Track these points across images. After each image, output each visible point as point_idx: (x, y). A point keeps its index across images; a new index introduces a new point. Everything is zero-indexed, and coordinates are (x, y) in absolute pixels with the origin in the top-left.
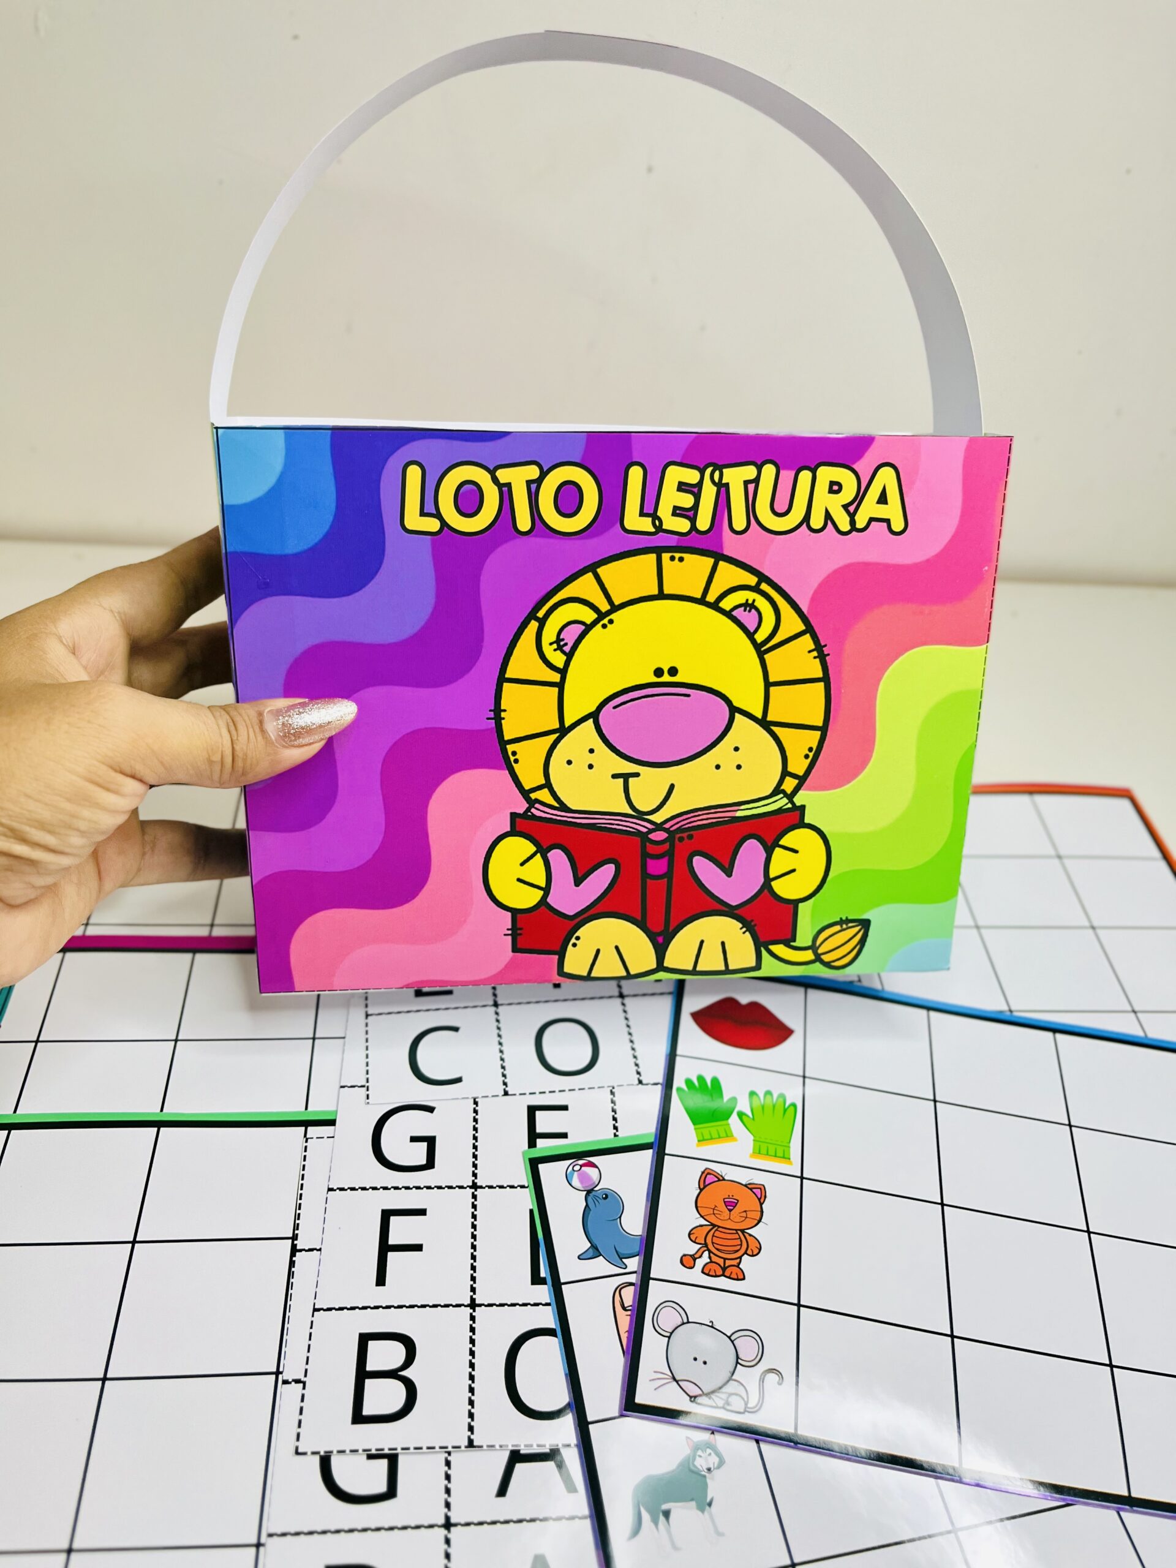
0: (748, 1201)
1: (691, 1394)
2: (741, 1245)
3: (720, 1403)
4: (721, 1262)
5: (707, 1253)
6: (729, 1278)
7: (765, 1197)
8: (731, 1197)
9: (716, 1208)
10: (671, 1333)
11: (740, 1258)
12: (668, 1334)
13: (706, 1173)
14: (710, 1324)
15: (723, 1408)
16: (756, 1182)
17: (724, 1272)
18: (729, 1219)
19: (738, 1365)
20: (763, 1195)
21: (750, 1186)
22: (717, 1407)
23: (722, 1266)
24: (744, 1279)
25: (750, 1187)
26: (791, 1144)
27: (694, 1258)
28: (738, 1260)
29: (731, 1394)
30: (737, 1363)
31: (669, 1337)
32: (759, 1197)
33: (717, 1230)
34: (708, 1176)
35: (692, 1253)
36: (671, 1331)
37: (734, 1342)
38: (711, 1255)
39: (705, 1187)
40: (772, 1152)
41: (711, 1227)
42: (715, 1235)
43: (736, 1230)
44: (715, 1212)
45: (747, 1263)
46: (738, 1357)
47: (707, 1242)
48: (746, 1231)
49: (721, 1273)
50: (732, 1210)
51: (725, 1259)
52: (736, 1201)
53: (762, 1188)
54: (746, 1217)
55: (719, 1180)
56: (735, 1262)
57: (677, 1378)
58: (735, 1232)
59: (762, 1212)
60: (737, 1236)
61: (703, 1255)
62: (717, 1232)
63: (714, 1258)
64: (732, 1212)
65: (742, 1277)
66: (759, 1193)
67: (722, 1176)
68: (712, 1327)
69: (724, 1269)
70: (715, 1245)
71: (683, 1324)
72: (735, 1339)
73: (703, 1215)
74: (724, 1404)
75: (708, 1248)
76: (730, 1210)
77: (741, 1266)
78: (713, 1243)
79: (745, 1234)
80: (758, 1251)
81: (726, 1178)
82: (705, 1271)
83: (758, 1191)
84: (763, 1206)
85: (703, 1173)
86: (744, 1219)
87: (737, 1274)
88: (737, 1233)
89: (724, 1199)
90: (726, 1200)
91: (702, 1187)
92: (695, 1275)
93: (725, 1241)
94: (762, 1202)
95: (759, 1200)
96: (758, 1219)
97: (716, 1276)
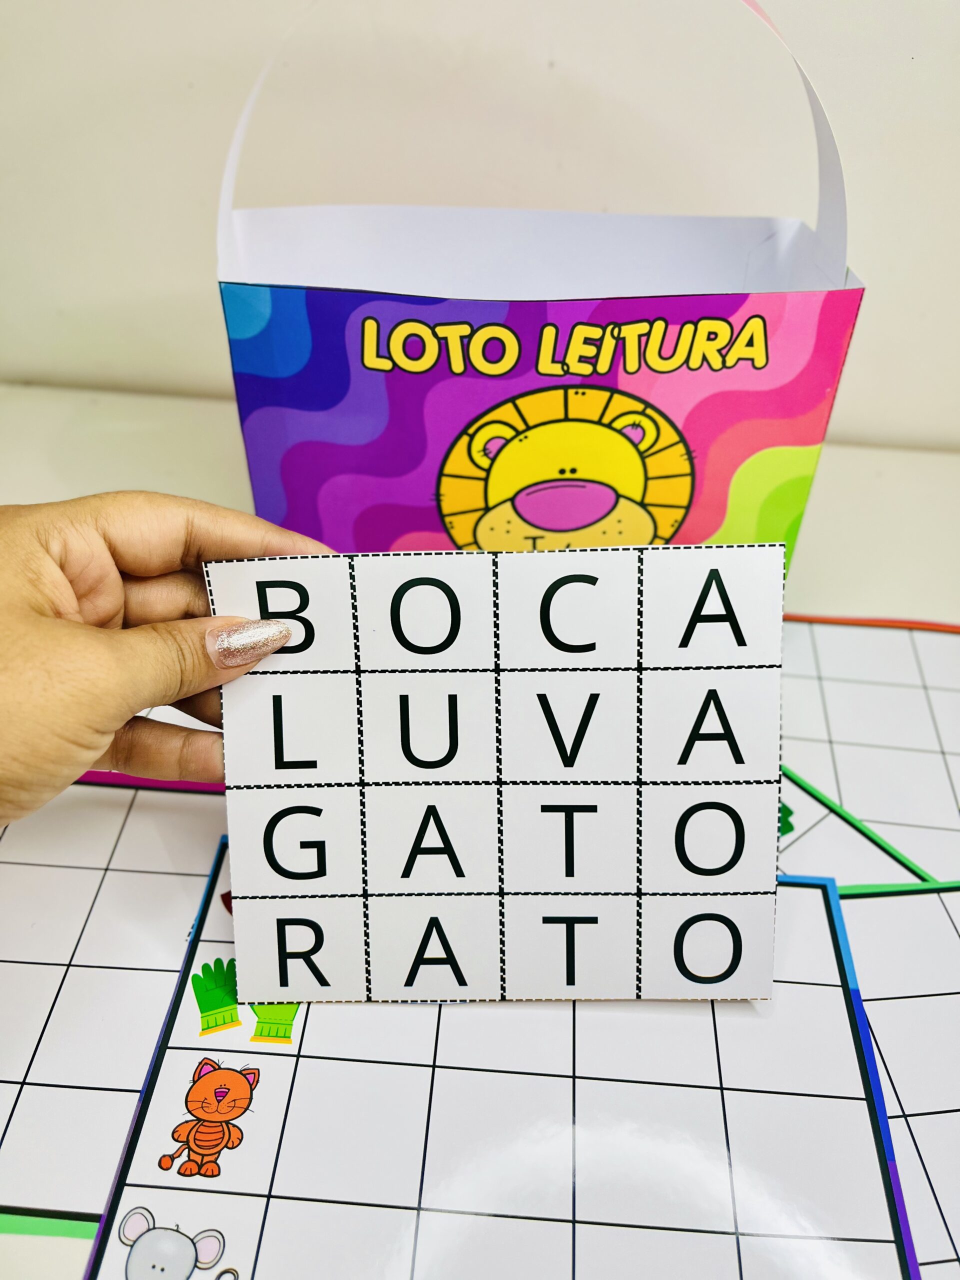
5: (187, 1151)
12: (131, 1243)
16: (251, 1068)
17: (199, 1170)
19: (196, 1269)
25: (244, 1073)
26: (294, 1022)
28: (217, 1155)
32: (251, 1083)
34: (205, 1066)
37: (197, 1245)
38: (191, 1152)
40: (273, 1033)
45: (225, 1158)
49: (196, 1171)
54: (234, 1107)
61: (182, 1154)
64: (220, 1103)
65: (217, 1173)
67: (218, 1065)
72: (198, 1242)
75: (188, 1145)
80: (239, 1142)
81: (222, 1066)
83: (251, 1077)
86: (231, 1109)
87: (212, 1170)
91: (196, 1079)
93: (208, 1136)
94: (253, 1087)
95: (251, 1085)
96: (246, 1107)
97: (191, 1175)
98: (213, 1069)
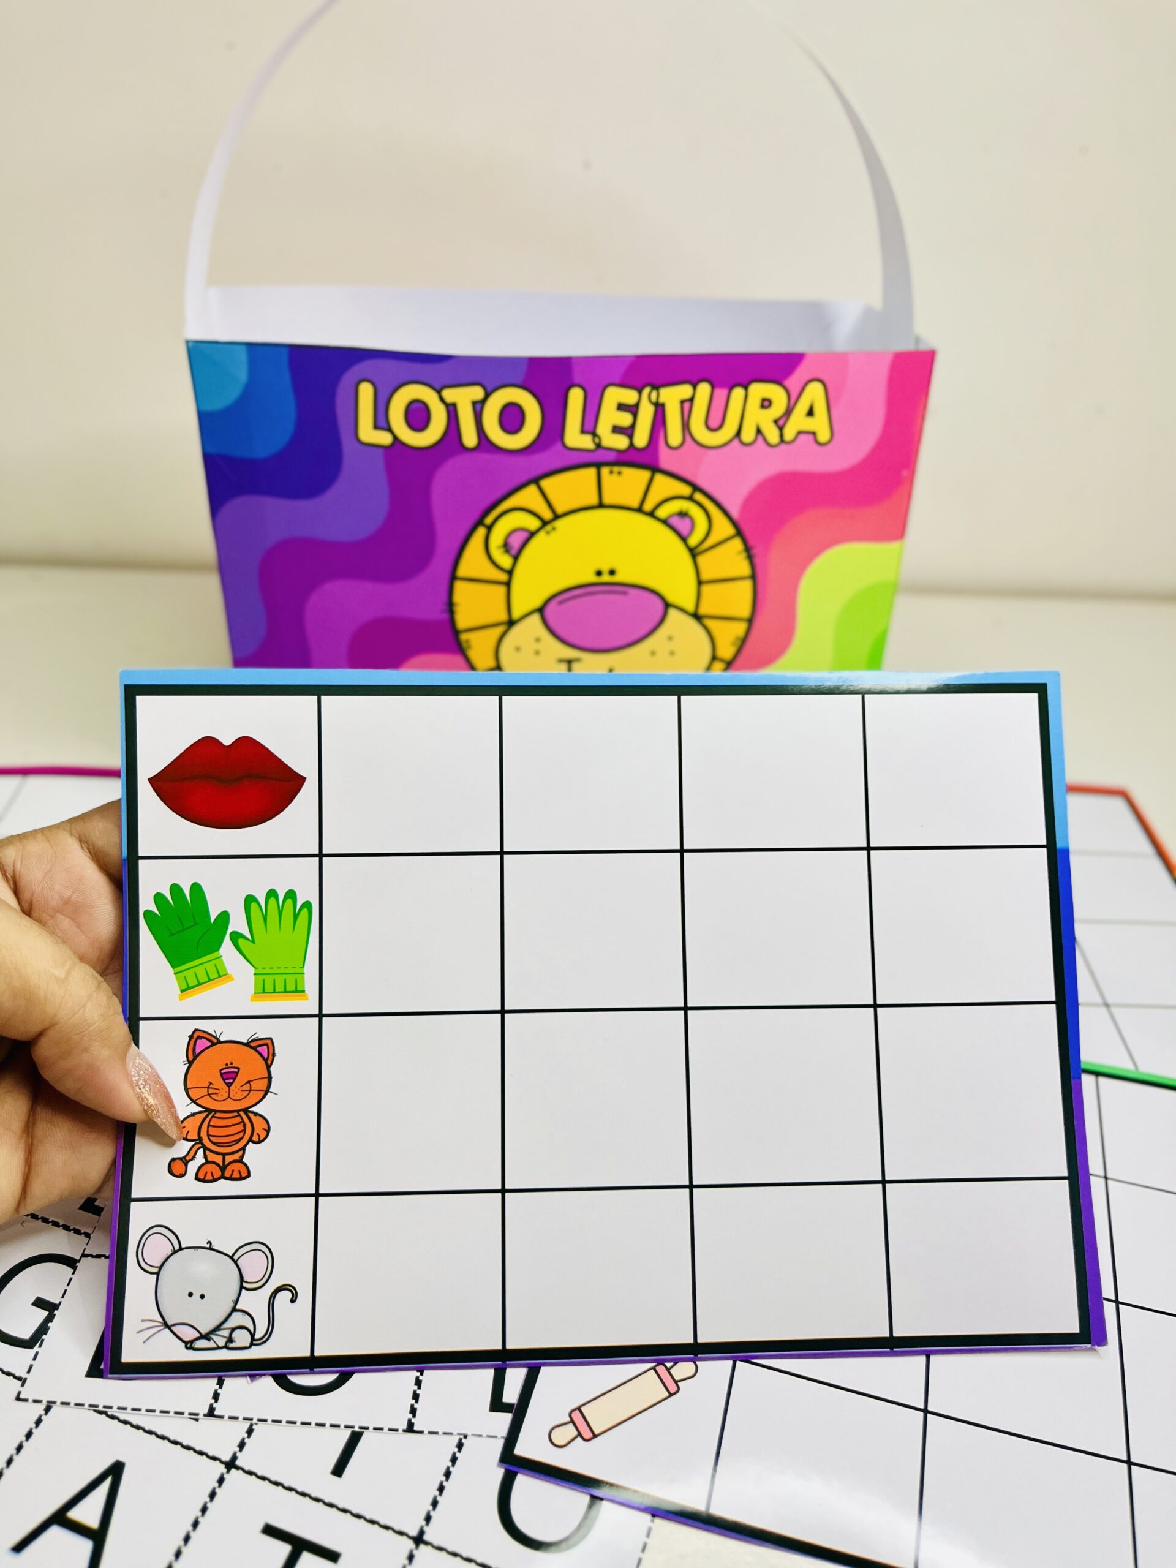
0: (251, 1067)
1: (186, 1339)
2: (244, 1131)
3: (221, 1342)
4: (219, 1159)
5: (201, 1151)
6: (231, 1179)
7: (274, 1055)
8: (230, 1065)
9: (211, 1086)
10: (160, 1268)
11: (243, 1149)
12: (156, 1270)
13: (196, 1037)
14: (208, 1246)
15: (226, 1347)
16: (261, 1037)
17: (223, 1172)
18: (229, 1097)
19: (243, 1290)
20: (271, 1053)
21: (252, 1044)
22: (218, 1348)
23: (221, 1164)
24: (248, 1176)
25: (254, 1045)
26: (305, 970)
27: (185, 1161)
28: (240, 1153)
29: (233, 1330)
30: (242, 1287)
31: (158, 1274)
32: (266, 1057)
33: (213, 1117)
34: (198, 1041)
35: (182, 1155)
36: (159, 1265)
37: (238, 1262)
38: (207, 1152)
39: (195, 1058)
40: (280, 987)
41: (205, 1114)
42: (211, 1124)
43: (238, 1111)
44: (211, 1091)
45: (253, 1154)
46: (242, 1280)
47: (201, 1135)
48: (250, 1109)
49: (220, 1174)
50: (232, 1083)
51: (224, 1155)
52: (236, 1070)
53: (268, 1043)
54: (250, 1090)
55: (213, 1044)
56: (236, 1157)
57: (170, 1323)
58: (236, 1114)
59: (270, 1078)
60: (238, 1120)
61: (197, 1156)
62: (213, 1119)
63: (211, 1157)
64: (232, 1087)
65: (246, 1174)
66: (264, 1049)
67: (216, 1038)
68: (210, 1249)
69: (223, 1168)
70: (211, 1138)
71: (175, 1252)
72: (239, 1258)
73: (194, 1099)
74: (226, 1343)
75: (203, 1144)
76: (229, 1085)
77: (244, 1160)
78: (209, 1135)
79: (249, 1114)
80: (265, 1133)
81: (222, 1039)
82: (201, 1176)
83: (264, 1050)
84: (272, 1069)
85: (191, 1037)
86: (247, 1093)
87: (239, 1171)
88: (240, 1115)
89: (221, 1070)
90: (223, 1072)
91: (191, 1058)
92: (188, 1185)
93: (224, 1129)
94: (269, 1062)
95: (266, 1061)
96: (265, 1089)
97: (214, 1180)
98: (210, 1044)
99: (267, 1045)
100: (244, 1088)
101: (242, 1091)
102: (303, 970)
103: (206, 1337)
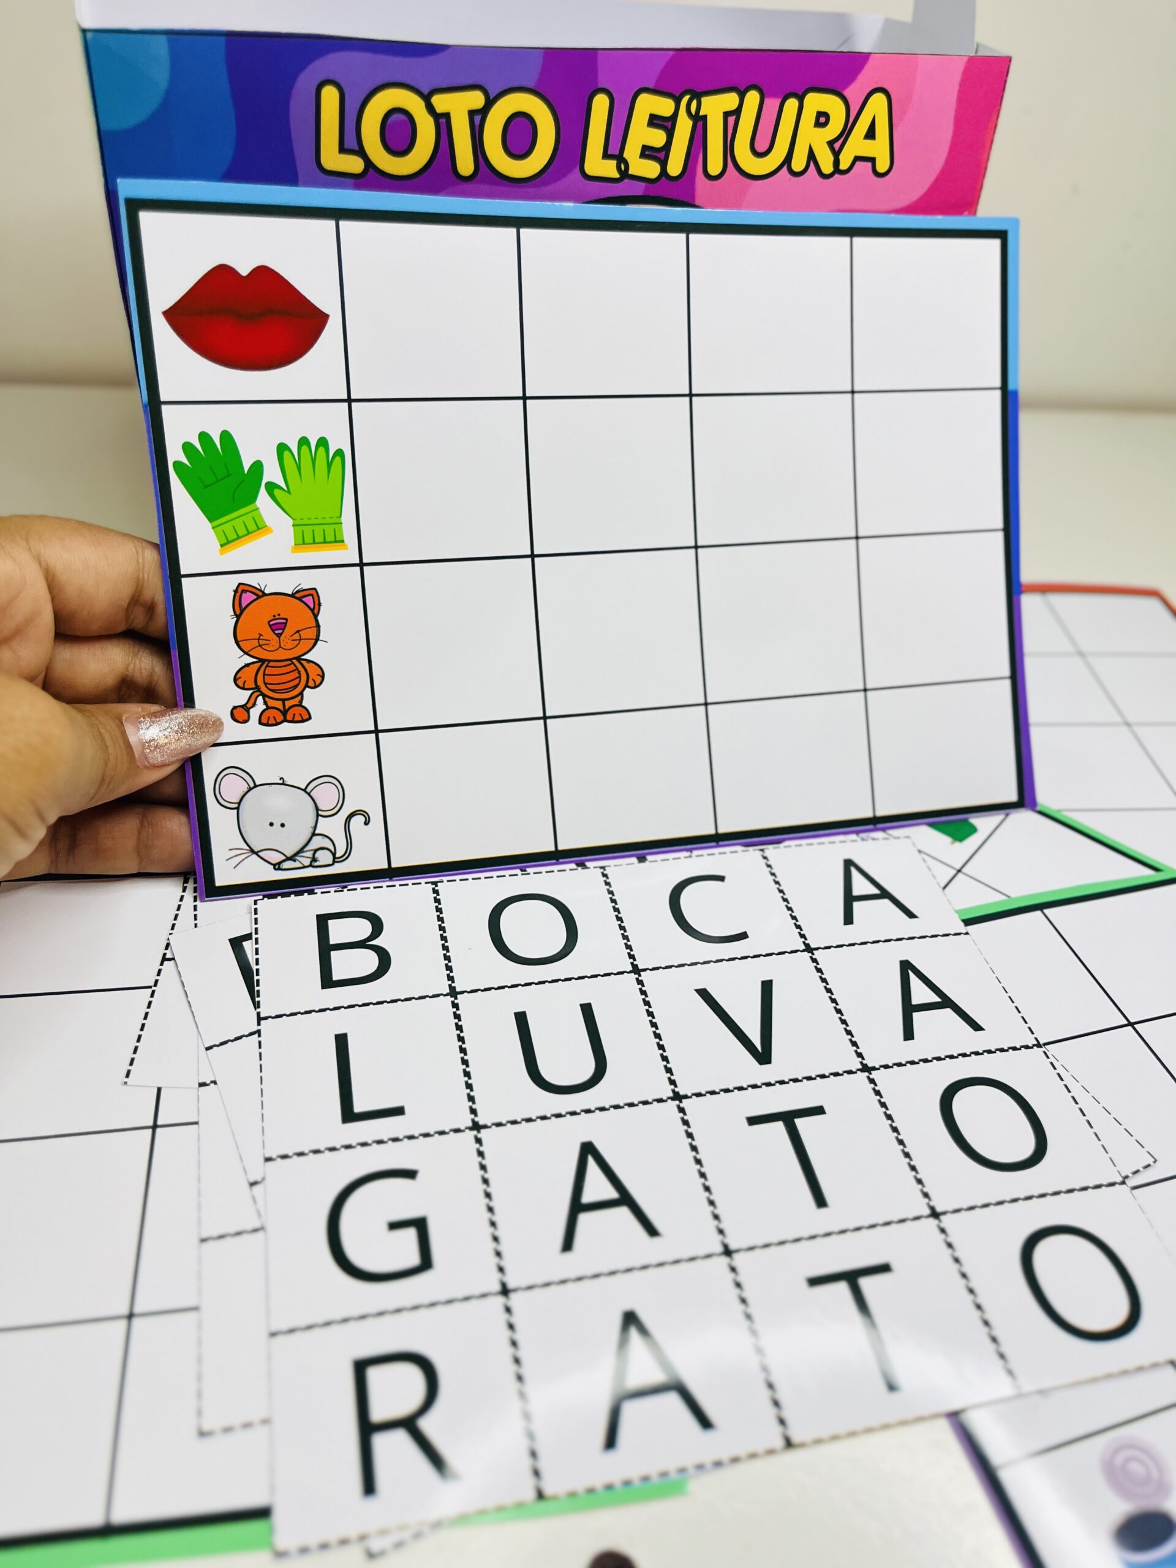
0: (298, 616)
1: (274, 862)
2: (300, 677)
3: (307, 862)
4: (279, 704)
6: (293, 721)
7: (320, 604)
8: (277, 617)
9: (261, 637)
10: (239, 803)
11: (301, 694)
12: (235, 806)
13: (241, 591)
14: (281, 782)
15: (311, 865)
16: (303, 588)
18: (280, 647)
19: (320, 817)
20: (317, 603)
21: (298, 595)
22: (304, 867)
23: (282, 709)
24: (310, 718)
26: (343, 519)
27: (246, 708)
28: (299, 698)
29: (316, 851)
30: (318, 815)
31: (238, 808)
32: (312, 607)
33: (267, 666)
34: (243, 594)
35: (243, 702)
36: (238, 801)
37: (312, 794)
38: (267, 699)
39: (242, 611)
40: (319, 538)
41: (260, 663)
42: (266, 673)
43: (291, 660)
44: (261, 642)
45: (310, 698)
46: (317, 809)
47: (258, 684)
48: (303, 657)
49: (282, 718)
50: (281, 634)
51: (283, 700)
52: (285, 621)
53: (313, 593)
54: (300, 639)
55: (259, 597)
56: (296, 701)
57: (256, 850)
58: (289, 662)
59: (318, 626)
60: (292, 667)
61: (257, 703)
62: (268, 668)
63: (271, 703)
64: (282, 637)
65: (307, 717)
67: (260, 590)
68: (283, 784)
69: (284, 712)
70: (269, 686)
71: (250, 789)
72: (311, 791)
73: (247, 651)
74: (311, 862)
75: (260, 691)
76: (279, 635)
77: (303, 704)
78: (266, 684)
79: (302, 662)
80: (320, 679)
81: (267, 591)
82: (264, 721)
83: (309, 600)
84: (319, 618)
85: (236, 591)
86: (298, 642)
87: (300, 714)
88: (293, 663)
89: (269, 622)
90: (271, 623)
91: (238, 612)
92: (253, 729)
93: (280, 677)
94: (316, 612)
95: (312, 610)
96: (315, 637)
97: (277, 724)
98: (255, 597)
99: (312, 595)
100: (294, 637)
101: (293, 640)
102: (341, 520)
103: (292, 858)
